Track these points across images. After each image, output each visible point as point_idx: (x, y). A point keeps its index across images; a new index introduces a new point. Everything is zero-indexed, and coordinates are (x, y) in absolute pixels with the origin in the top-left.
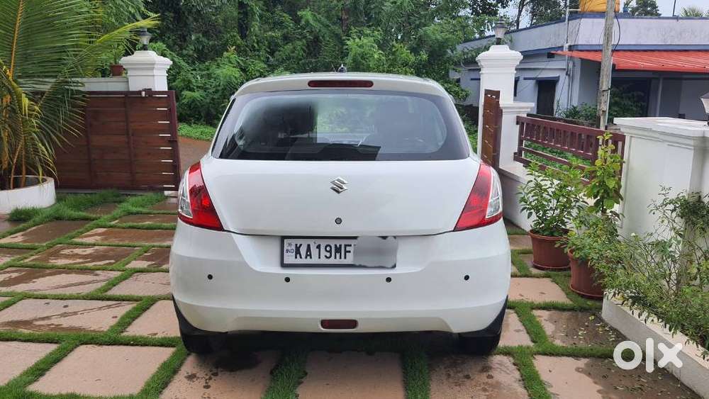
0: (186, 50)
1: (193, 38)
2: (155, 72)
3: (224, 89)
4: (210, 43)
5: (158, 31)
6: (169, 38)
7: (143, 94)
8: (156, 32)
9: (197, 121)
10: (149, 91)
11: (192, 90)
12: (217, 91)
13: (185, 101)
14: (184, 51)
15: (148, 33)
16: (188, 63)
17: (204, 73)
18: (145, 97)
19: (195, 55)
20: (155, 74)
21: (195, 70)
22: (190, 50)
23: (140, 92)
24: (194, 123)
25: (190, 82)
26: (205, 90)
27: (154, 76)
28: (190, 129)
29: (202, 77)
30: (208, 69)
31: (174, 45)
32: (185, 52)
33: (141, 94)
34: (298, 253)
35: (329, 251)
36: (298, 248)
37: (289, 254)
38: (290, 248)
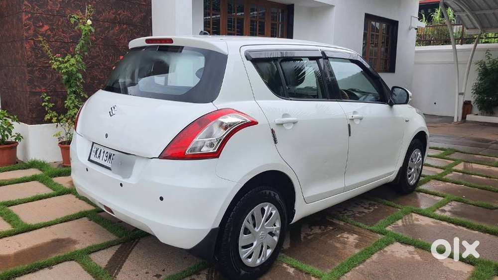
34: (96, 154)
35: (107, 157)
36: (97, 151)
37: (93, 154)
38: (94, 149)
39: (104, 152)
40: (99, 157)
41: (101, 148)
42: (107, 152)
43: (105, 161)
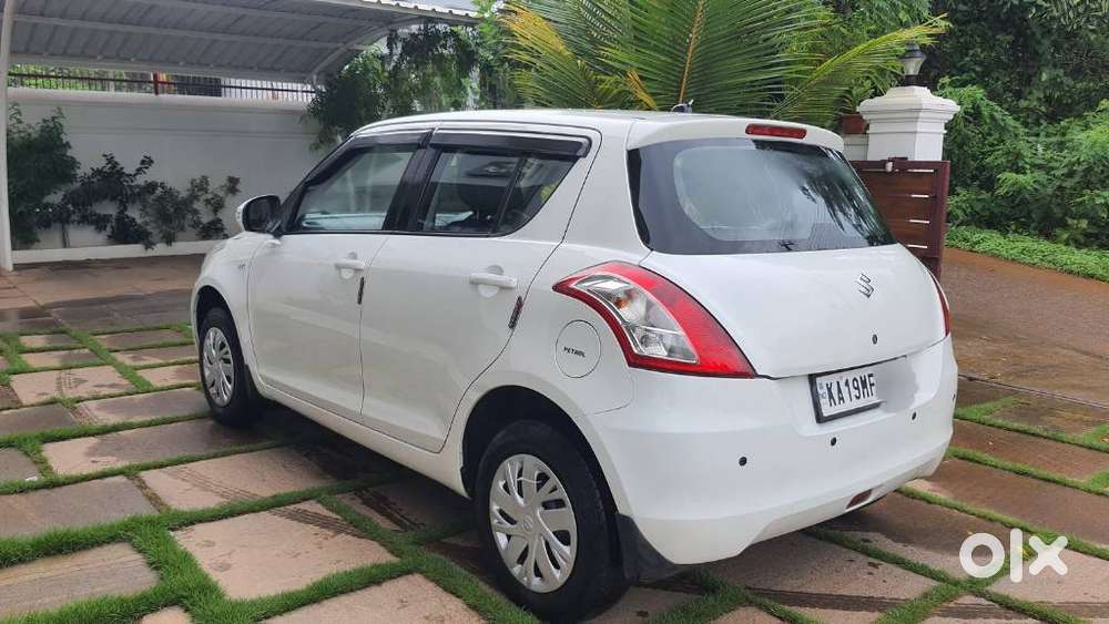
0: (1026, 99)
1: (1044, 77)
2: (920, 127)
3: (1089, 170)
4: (1079, 86)
5: (978, 69)
6: (998, 79)
7: (889, 166)
8: (974, 70)
9: (1024, 227)
10: (901, 163)
11: (1019, 170)
12: (1071, 174)
13: (1001, 191)
14: (1022, 101)
15: (918, 54)
16: (1026, 124)
17: (1054, 139)
18: (892, 172)
19: (1043, 109)
20: (919, 130)
21: (1038, 135)
22: (1033, 100)
23: (883, 163)
24: (1015, 231)
25: (1019, 155)
26: (1048, 170)
27: (916, 132)
28: (1002, 241)
29: (1047, 147)
30: (1064, 134)
31: (1004, 91)
32: (1023, 103)
33: (884, 167)
34: (831, 397)
35: (857, 388)
36: (829, 390)
37: (824, 402)
38: (822, 391)
39: (847, 384)
40: (841, 399)
41: (833, 379)
42: (855, 379)
43: (858, 398)
